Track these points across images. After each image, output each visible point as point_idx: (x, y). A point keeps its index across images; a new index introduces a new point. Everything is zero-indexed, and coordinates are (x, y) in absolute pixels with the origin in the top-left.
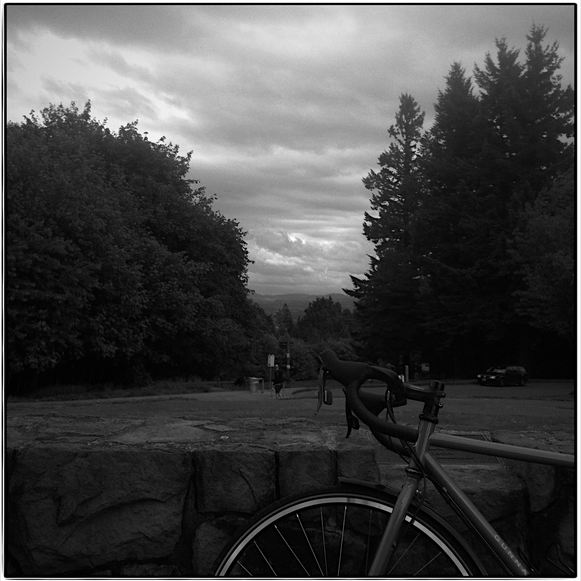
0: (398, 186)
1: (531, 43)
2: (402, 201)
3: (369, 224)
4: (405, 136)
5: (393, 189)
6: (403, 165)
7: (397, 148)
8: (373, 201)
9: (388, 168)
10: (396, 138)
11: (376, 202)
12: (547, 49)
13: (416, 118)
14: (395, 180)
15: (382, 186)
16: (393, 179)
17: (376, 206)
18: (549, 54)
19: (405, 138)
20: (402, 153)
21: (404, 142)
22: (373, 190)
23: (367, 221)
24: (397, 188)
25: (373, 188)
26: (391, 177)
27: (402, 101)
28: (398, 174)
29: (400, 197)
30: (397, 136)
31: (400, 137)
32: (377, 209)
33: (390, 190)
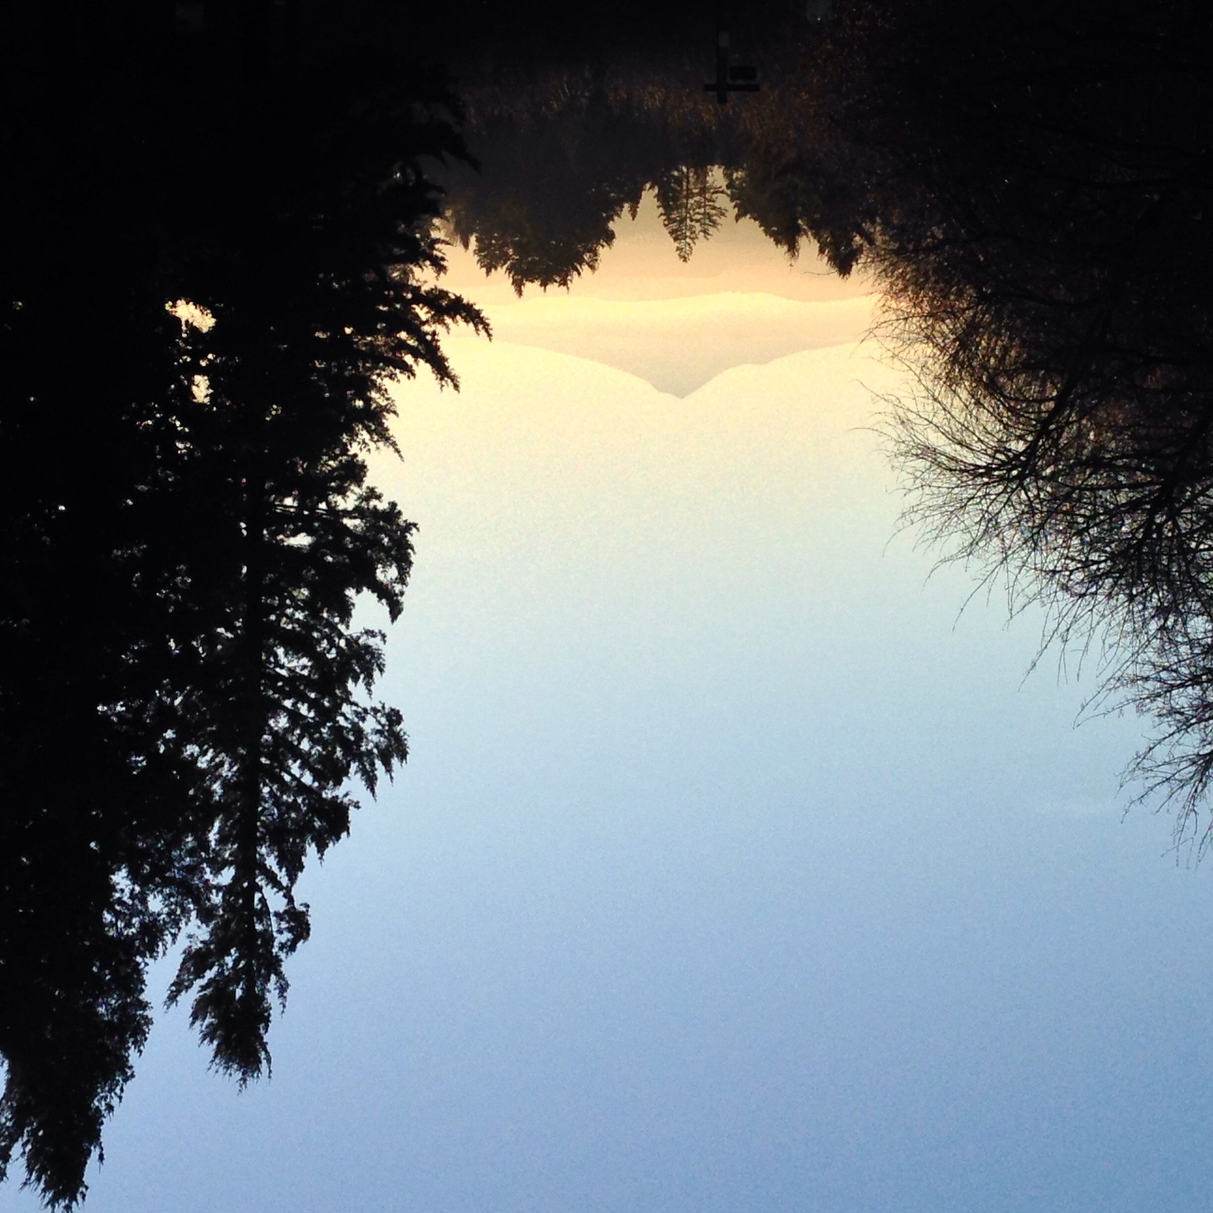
0: (285, 709)
3: (388, 573)
4: (255, 903)
5: (300, 698)
15: (343, 715)
17: (364, 640)
19: (257, 896)
21: (260, 881)
24: (288, 703)
28: (282, 755)
30: (284, 906)
32: (361, 629)
33: (313, 695)
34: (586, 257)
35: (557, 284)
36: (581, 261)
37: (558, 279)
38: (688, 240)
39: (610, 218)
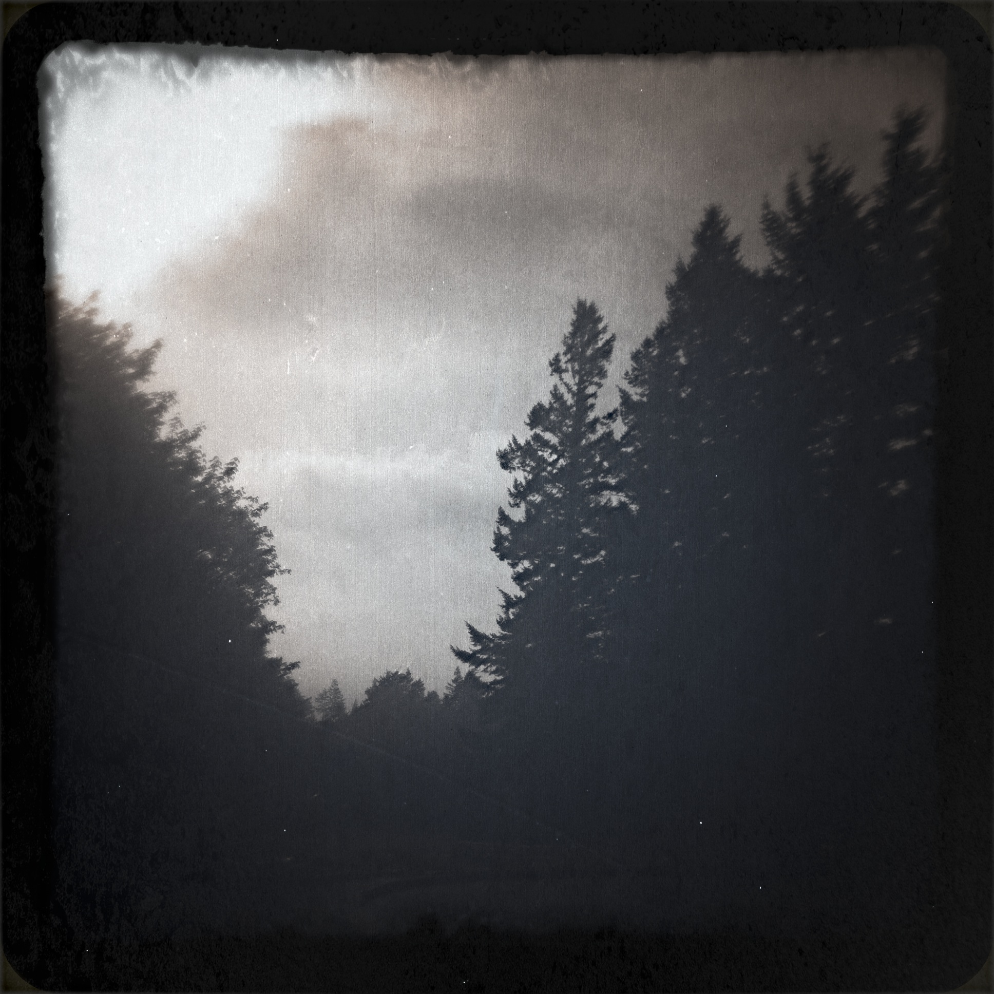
0: (558, 469)
2: (564, 496)
3: (505, 530)
4: (578, 377)
5: (550, 473)
6: (570, 429)
7: (563, 396)
8: (513, 491)
9: (542, 434)
10: (562, 379)
11: (519, 493)
13: (600, 344)
14: (555, 457)
15: (530, 466)
16: (551, 454)
17: (518, 501)
19: (577, 380)
20: (571, 406)
21: (575, 388)
22: (513, 472)
23: (501, 525)
24: (556, 472)
25: (514, 469)
26: (547, 451)
27: (576, 312)
28: (561, 446)
29: (562, 489)
30: (564, 375)
31: (568, 377)
32: (520, 507)
33: (545, 474)
34: (378, 684)
36: (380, 682)
37: (391, 675)
38: (333, 689)
39: (367, 700)
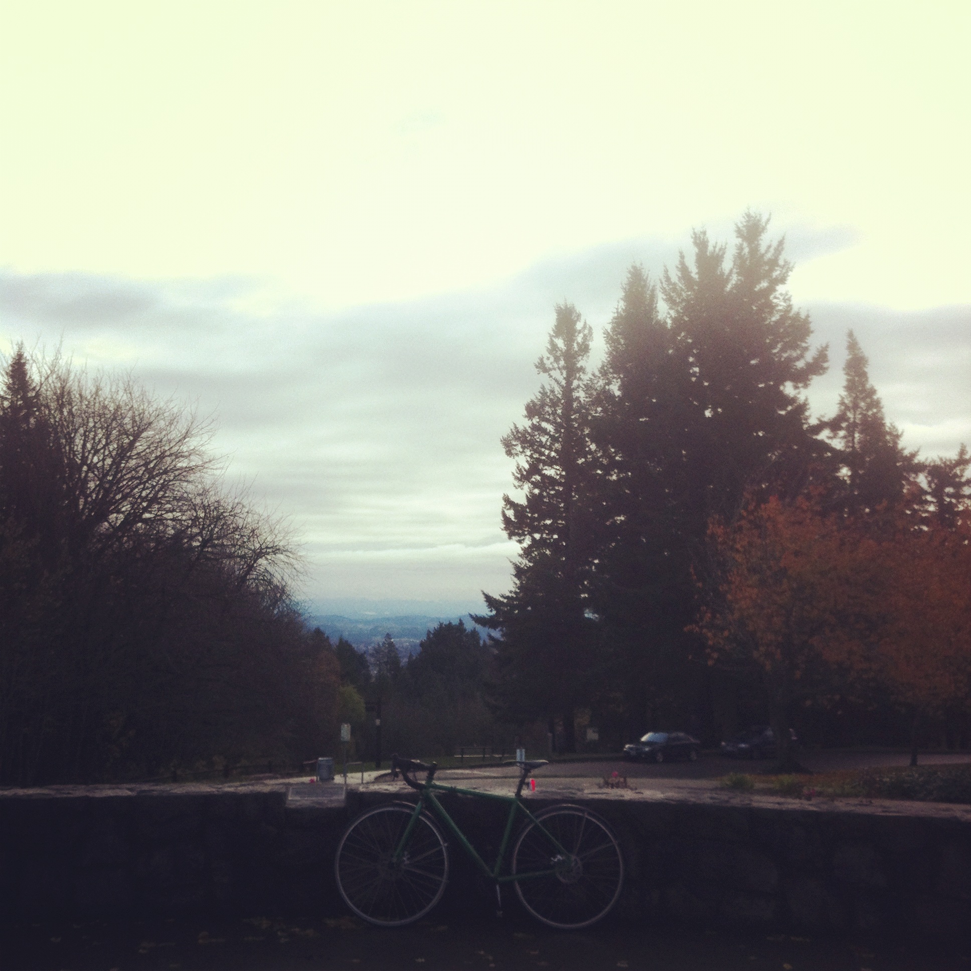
0: (554, 452)
1: (741, 245)
2: (561, 476)
3: (510, 513)
4: (565, 372)
5: (548, 456)
6: (562, 418)
7: (552, 391)
8: (517, 475)
9: (540, 424)
10: (551, 376)
11: (522, 477)
12: (767, 251)
14: (551, 442)
15: (530, 451)
16: (548, 440)
17: (522, 483)
18: (770, 260)
19: (565, 376)
20: (561, 399)
21: (564, 383)
22: (516, 458)
23: (508, 509)
24: (553, 454)
25: (517, 454)
26: (544, 437)
28: (555, 433)
29: (558, 470)
30: (552, 373)
31: (556, 374)
32: (522, 489)
33: (543, 458)
34: (431, 636)
35: (444, 623)
36: (433, 634)
37: (444, 626)
38: (387, 643)
39: (421, 653)
